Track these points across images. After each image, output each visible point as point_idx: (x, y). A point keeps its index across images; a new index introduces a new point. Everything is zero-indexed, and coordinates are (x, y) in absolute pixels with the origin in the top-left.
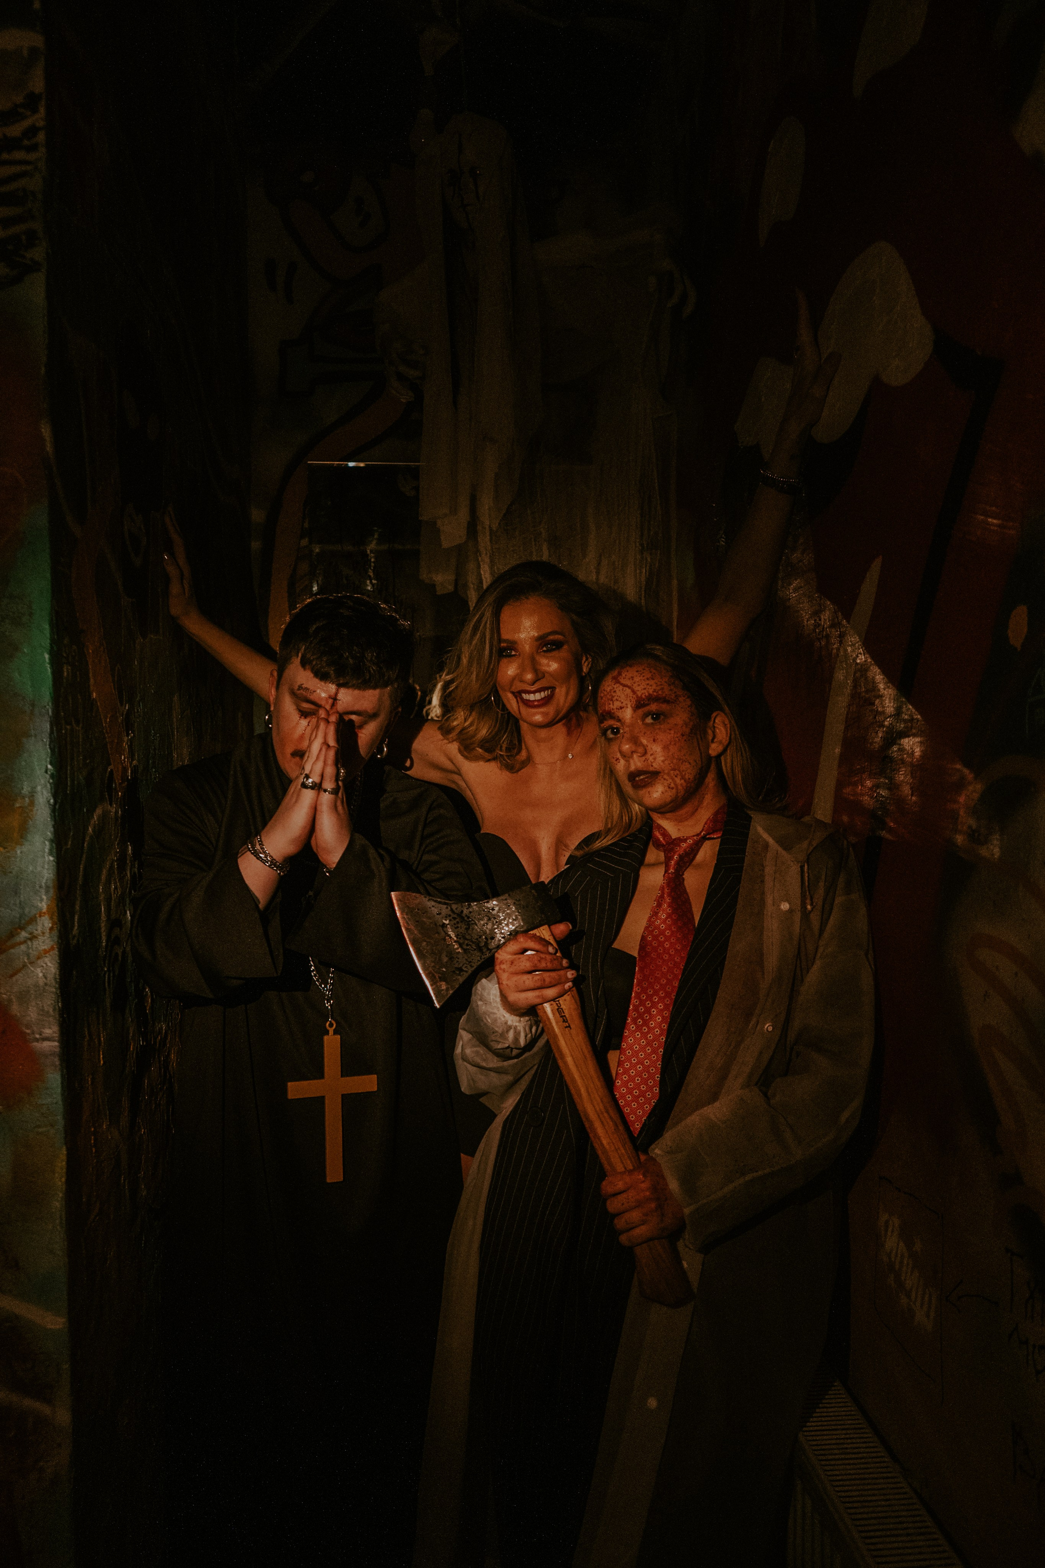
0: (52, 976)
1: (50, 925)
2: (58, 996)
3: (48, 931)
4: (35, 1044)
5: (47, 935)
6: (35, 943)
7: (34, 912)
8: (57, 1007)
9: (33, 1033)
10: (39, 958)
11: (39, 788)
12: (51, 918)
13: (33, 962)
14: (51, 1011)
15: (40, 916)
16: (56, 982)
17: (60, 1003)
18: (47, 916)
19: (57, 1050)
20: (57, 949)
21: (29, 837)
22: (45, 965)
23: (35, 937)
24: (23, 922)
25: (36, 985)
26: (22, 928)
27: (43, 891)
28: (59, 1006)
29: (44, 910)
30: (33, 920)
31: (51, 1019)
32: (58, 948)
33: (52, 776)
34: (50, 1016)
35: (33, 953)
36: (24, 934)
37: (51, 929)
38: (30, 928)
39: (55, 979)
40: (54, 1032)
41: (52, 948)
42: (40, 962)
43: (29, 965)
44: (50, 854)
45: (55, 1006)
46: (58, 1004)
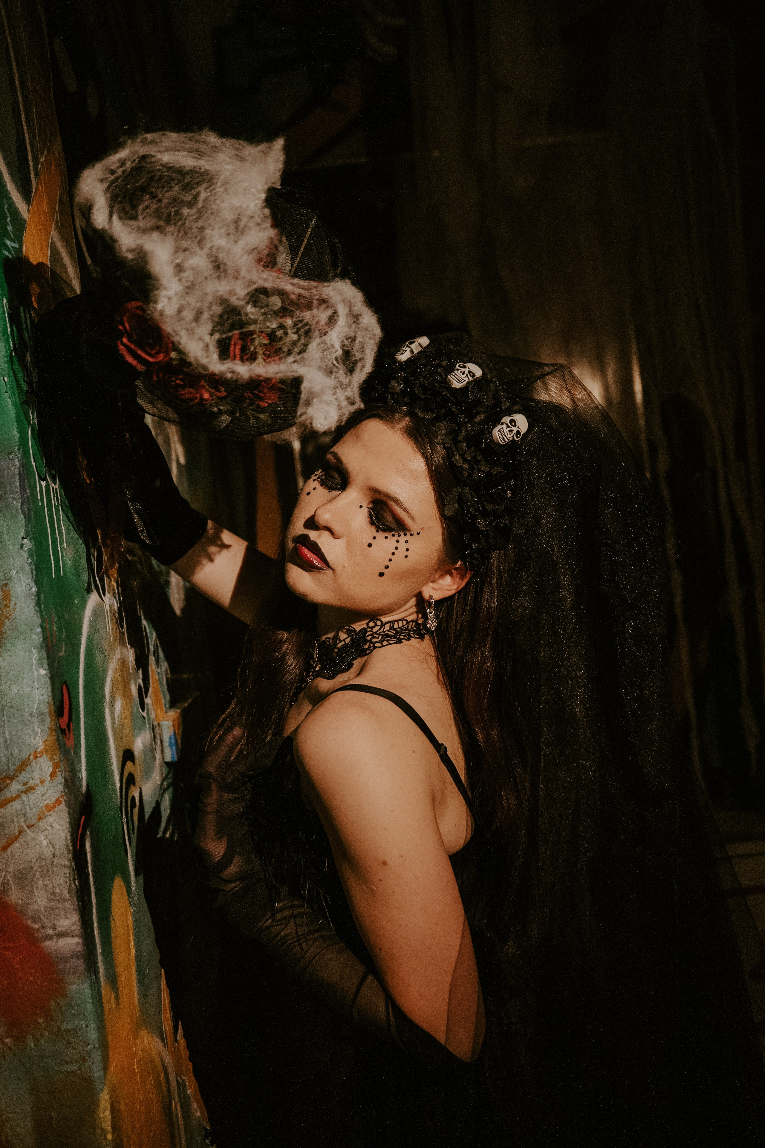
0: (63, 842)
1: (51, 769)
2: (73, 870)
3: (49, 778)
4: (48, 943)
5: (47, 783)
6: (33, 797)
7: (26, 752)
8: (73, 886)
9: (43, 927)
10: (40, 819)
11: (14, 572)
12: (52, 759)
13: (33, 825)
14: (66, 892)
15: (36, 758)
16: (69, 853)
17: (76, 881)
18: (45, 756)
19: (80, 948)
20: (64, 803)
21: (8, 645)
22: (49, 828)
23: (32, 788)
24: (11, 767)
25: (40, 858)
26: (12, 779)
27: (35, 720)
28: (75, 885)
29: (41, 748)
30: (24, 765)
31: (68, 905)
32: (65, 801)
33: (31, 555)
34: (65, 901)
35: (32, 813)
36: (15, 787)
37: (53, 775)
38: (23, 776)
39: (67, 847)
40: (74, 924)
41: (58, 802)
42: (43, 824)
43: (28, 831)
44: (40, 665)
45: (70, 884)
46: (74, 882)
